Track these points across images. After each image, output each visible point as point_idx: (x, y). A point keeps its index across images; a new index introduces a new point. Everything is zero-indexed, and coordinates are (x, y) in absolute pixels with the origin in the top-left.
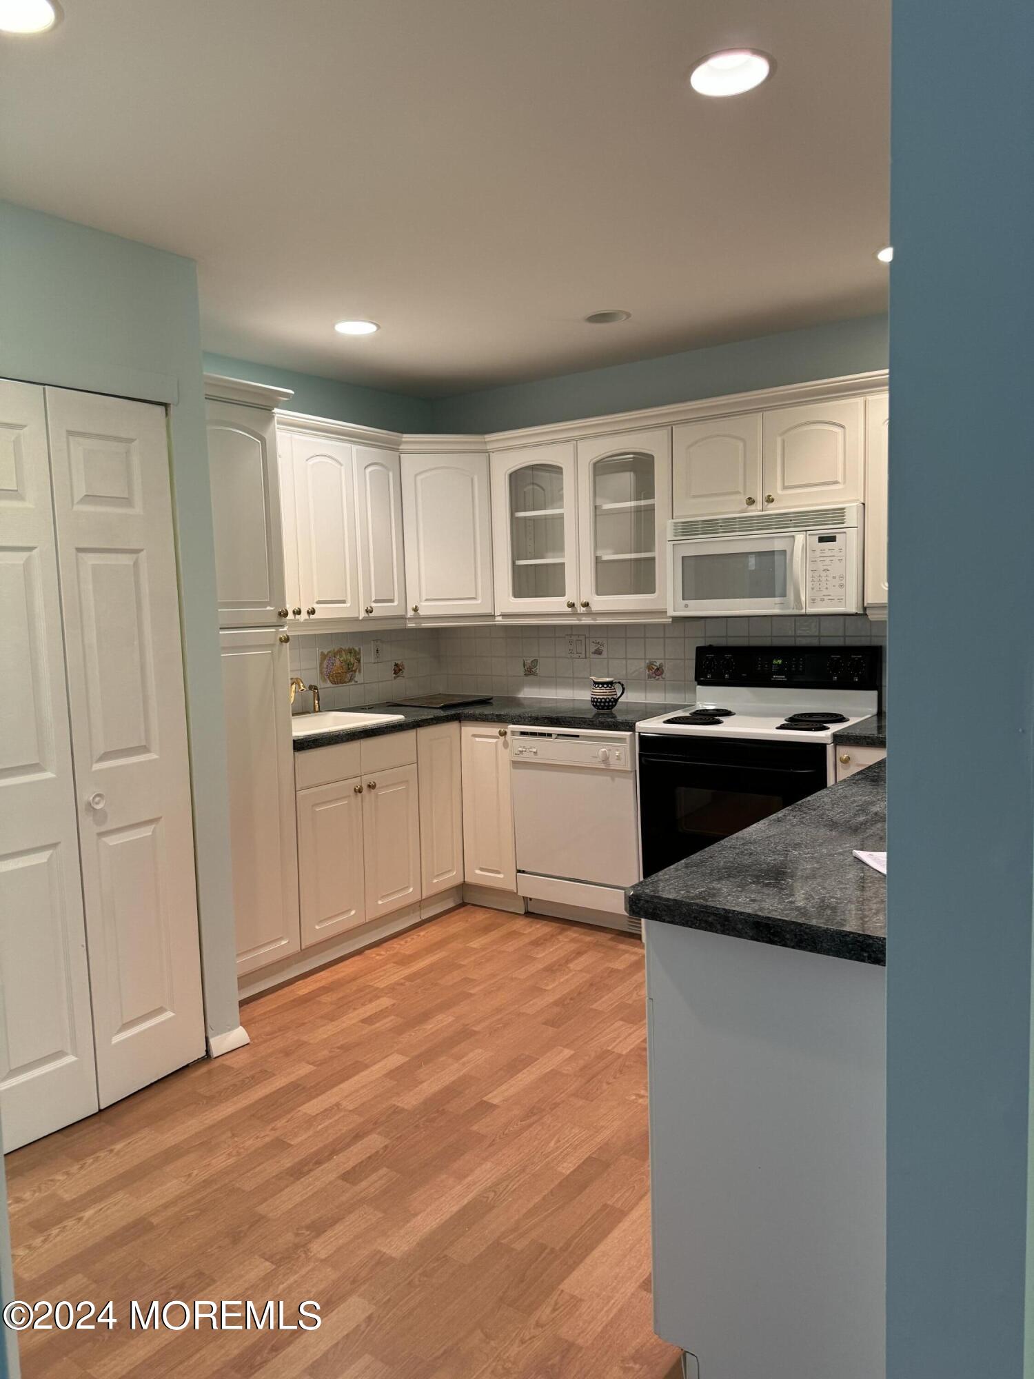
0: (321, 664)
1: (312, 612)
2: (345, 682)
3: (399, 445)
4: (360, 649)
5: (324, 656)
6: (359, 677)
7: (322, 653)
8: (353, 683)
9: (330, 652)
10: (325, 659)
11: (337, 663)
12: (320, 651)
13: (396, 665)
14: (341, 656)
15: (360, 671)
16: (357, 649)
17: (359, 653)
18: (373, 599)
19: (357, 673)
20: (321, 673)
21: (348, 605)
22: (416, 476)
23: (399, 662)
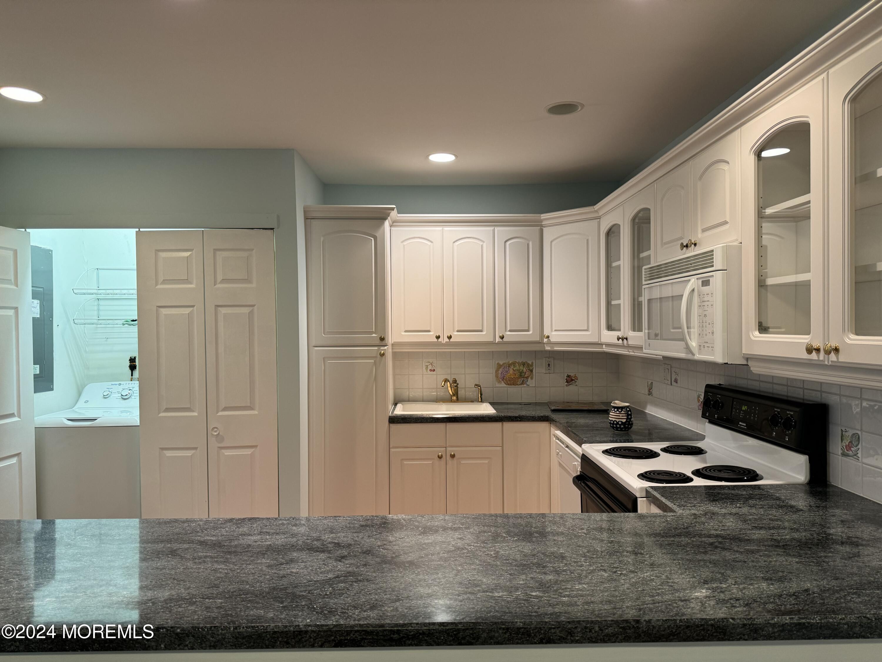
0: (497, 371)
1: (450, 337)
2: (517, 385)
3: (542, 222)
4: (532, 363)
5: (499, 366)
6: (531, 382)
7: (498, 364)
8: (525, 385)
9: (504, 364)
10: (500, 368)
11: (511, 371)
12: (496, 362)
13: (568, 376)
14: (515, 366)
15: (532, 378)
16: (530, 363)
17: (532, 365)
18: (508, 330)
19: (529, 379)
20: (497, 376)
21: (484, 333)
22: (551, 242)
23: (572, 375)
